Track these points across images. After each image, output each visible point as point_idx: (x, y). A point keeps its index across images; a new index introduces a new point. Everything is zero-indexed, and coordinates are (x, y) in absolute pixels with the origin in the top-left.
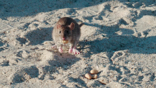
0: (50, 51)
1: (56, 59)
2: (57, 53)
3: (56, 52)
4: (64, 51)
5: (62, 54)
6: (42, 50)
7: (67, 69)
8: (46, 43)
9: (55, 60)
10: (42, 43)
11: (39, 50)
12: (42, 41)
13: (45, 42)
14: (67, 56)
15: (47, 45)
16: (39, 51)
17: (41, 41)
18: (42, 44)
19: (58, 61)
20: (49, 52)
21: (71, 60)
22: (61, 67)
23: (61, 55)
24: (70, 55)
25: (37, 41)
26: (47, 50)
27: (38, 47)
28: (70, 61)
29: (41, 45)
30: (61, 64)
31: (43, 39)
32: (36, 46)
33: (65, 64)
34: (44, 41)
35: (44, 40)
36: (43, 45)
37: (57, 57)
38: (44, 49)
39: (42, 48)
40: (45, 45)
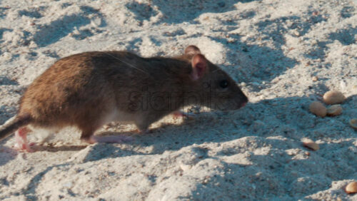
0: (217, 39)
2: (234, 46)
3: (232, 43)
4: (255, 40)
5: (248, 49)
6: (194, 36)
7: (262, 88)
8: (205, 19)
9: (228, 63)
10: (195, 17)
11: (185, 36)
12: (195, 13)
14: (263, 53)
15: (209, 23)
16: (185, 38)
17: (191, 14)
18: (195, 20)
19: (238, 67)
20: (214, 41)
21: (273, 65)
22: (245, 82)
23: (245, 51)
24: (268, 51)
25: (181, 12)
26: (209, 37)
27: (184, 28)
28: (270, 68)
29: (191, 23)
30: (244, 74)
31: (197, 6)
32: (180, 25)
33: (256, 76)
34: (200, 14)
35: (201, 10)
37: (234, 55)
38: (200, 35)
39: (195, 33)
40: (203, 23)
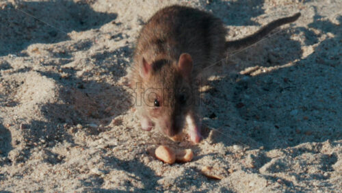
1: (66, 100)
13: (31, 48)
36: (26, 55)
